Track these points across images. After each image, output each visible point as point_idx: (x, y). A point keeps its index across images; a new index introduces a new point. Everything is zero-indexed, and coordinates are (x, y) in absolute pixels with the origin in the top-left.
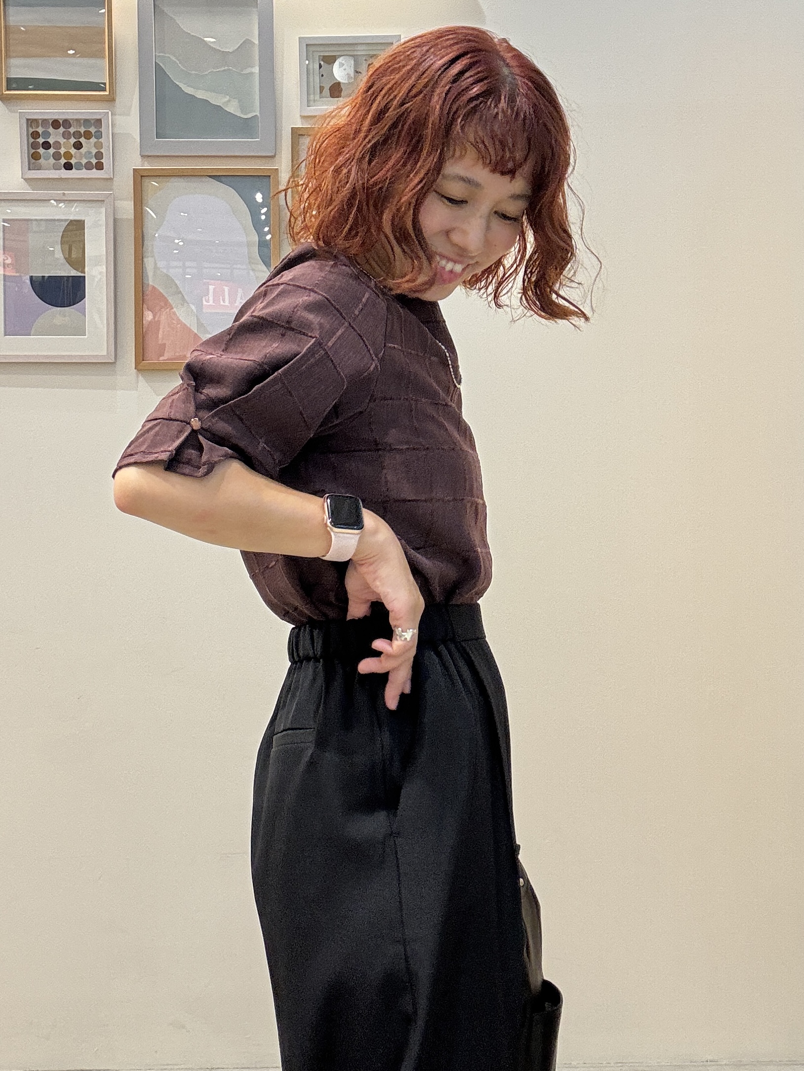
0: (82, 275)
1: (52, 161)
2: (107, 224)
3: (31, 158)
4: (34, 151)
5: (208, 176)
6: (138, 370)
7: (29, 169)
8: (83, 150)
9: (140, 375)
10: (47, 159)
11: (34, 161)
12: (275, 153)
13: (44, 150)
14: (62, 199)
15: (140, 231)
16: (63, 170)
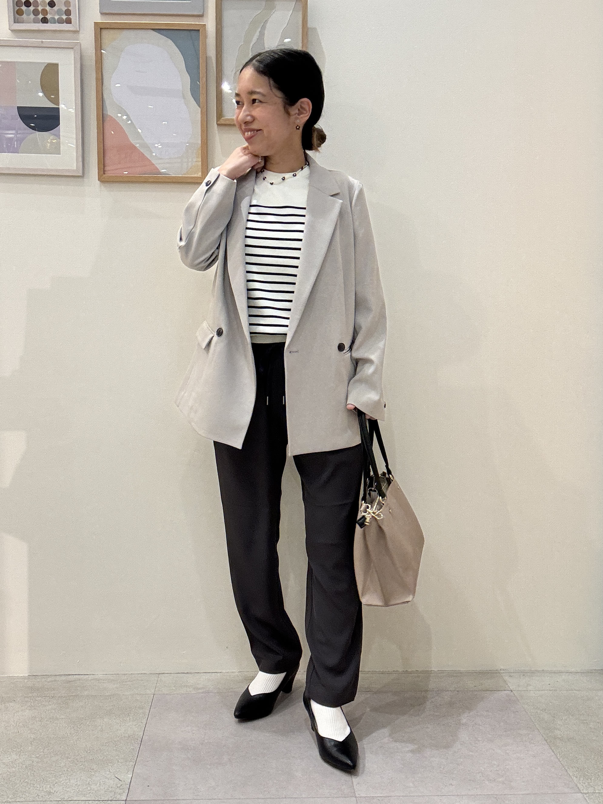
0: (57, 107)
1: (32, 16)
2: (75, 67)
3: (16, 13)
4: (19, 8)
5: (151, 29)
6: (101, 182)
7: (14, 23)
8: (55, 8)
9: (103, 186)
10: (28, 15)
11: (18, 16)
12: (203, 13)
13: (26, 8)
14: (41, 46)
15: (100, 73)
16: (41, 24)
